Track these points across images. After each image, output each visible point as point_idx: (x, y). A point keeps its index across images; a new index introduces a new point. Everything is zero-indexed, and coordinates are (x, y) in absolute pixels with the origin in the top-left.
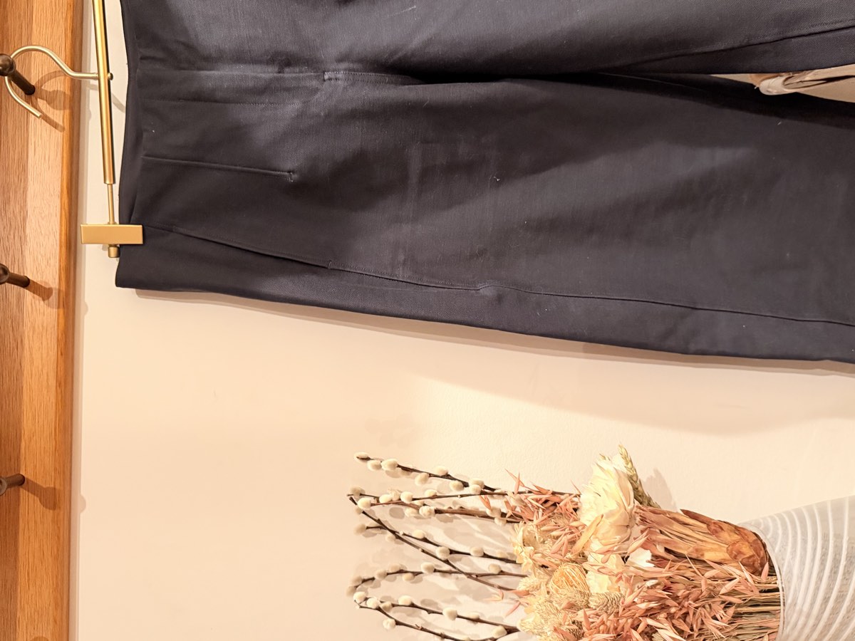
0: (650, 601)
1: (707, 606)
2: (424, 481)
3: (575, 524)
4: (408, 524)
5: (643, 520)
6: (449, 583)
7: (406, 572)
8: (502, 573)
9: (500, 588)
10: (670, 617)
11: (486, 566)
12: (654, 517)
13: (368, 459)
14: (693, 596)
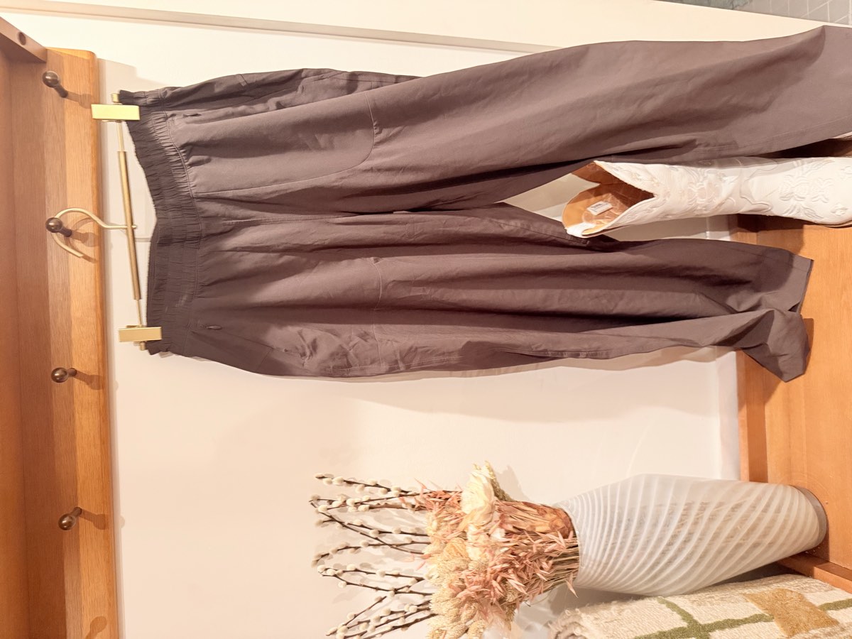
0: (504, 563)
1: (537, 561)
2: (362, 489)
3: (458, 512)
4: (351, 516)
5: (500, 510)
6: (379, 552)
7: (350, 548)
8: (413, 542)
9: (412, 552)
10: (516, 570)
11: (402, 539)
12: (505, 508)
13: (323, 477)
14: (529, 556)
